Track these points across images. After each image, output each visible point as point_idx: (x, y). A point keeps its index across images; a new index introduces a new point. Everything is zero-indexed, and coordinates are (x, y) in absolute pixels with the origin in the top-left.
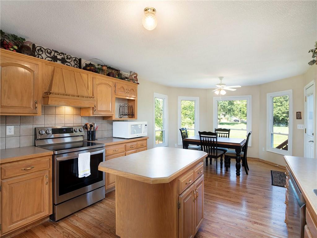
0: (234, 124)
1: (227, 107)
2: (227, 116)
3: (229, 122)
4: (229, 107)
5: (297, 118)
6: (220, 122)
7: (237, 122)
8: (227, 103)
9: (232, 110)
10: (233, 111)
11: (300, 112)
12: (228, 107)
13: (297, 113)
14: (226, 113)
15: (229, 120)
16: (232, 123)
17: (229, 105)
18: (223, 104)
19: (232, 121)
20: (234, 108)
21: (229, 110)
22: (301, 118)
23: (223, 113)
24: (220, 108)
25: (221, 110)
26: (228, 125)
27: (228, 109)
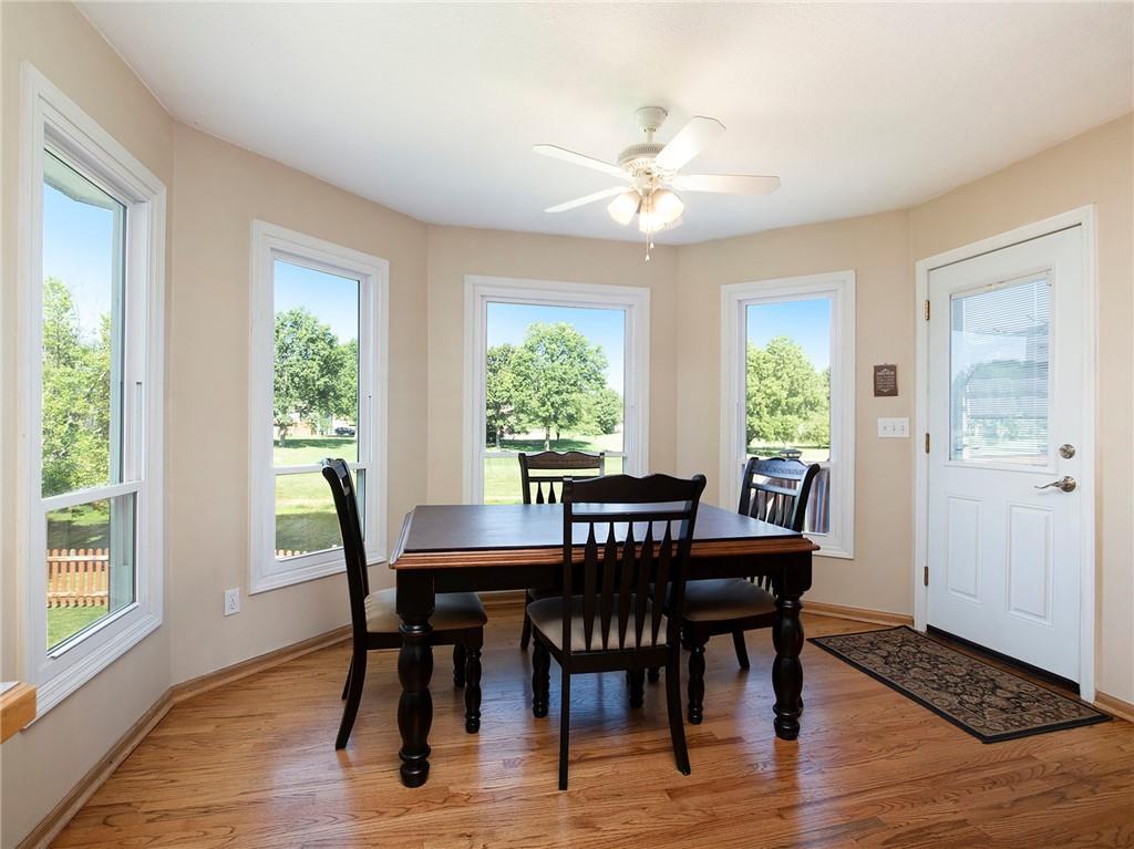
0: (338, 443)
1: (314, 381)
2: (315, 414)
3: (318, 437)
4: (323, 380)
5: (878, 393)
6: (287, 438)
7: (346, 437)
8: (316, 368)
9: (332, 394)
10: (338, 397)
11: (893, 368)
12: (317, 383)
13: (878, 369)
14: (312, 403)
15: (318, 429)
16: (330, 441)
17: (323, 376)
18: (298, 370)
19: (331, 434)
20: (339, 385)
21: (323, 394)
22: (894, 392)
23: (300, 404)
24: (288, 383)
25: (291, 391)
26: (315, 448)
27: (318, 389)
